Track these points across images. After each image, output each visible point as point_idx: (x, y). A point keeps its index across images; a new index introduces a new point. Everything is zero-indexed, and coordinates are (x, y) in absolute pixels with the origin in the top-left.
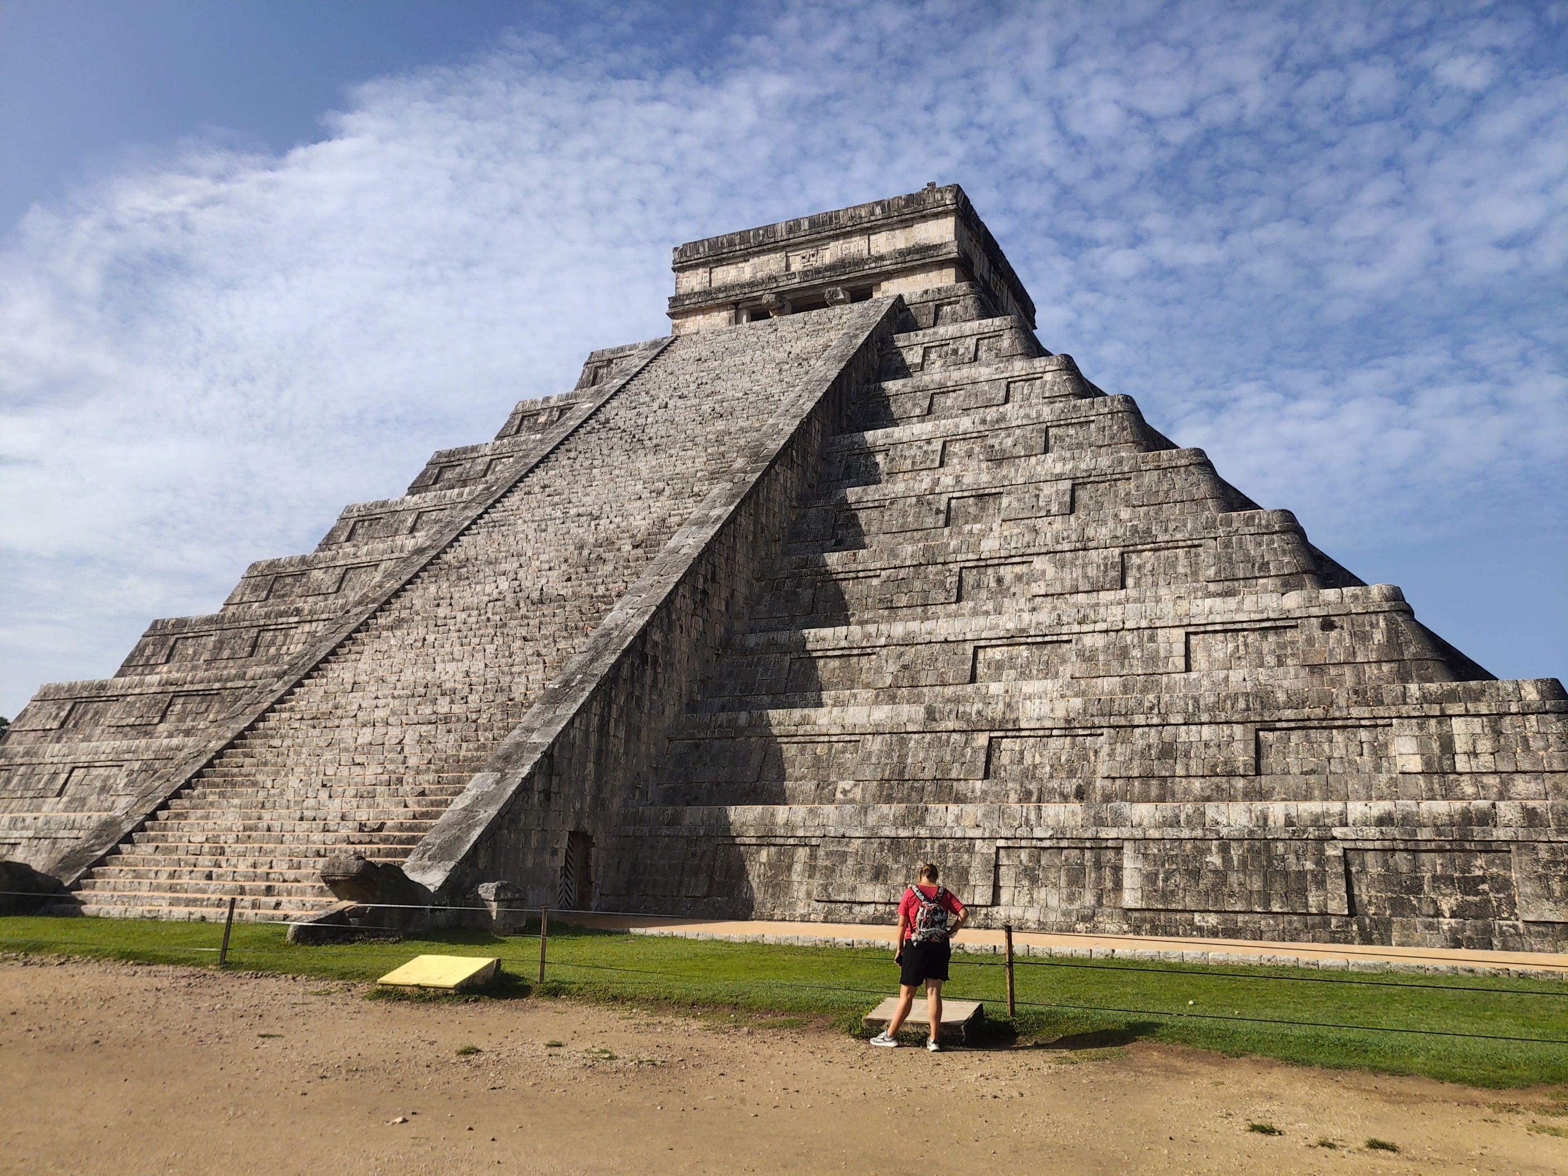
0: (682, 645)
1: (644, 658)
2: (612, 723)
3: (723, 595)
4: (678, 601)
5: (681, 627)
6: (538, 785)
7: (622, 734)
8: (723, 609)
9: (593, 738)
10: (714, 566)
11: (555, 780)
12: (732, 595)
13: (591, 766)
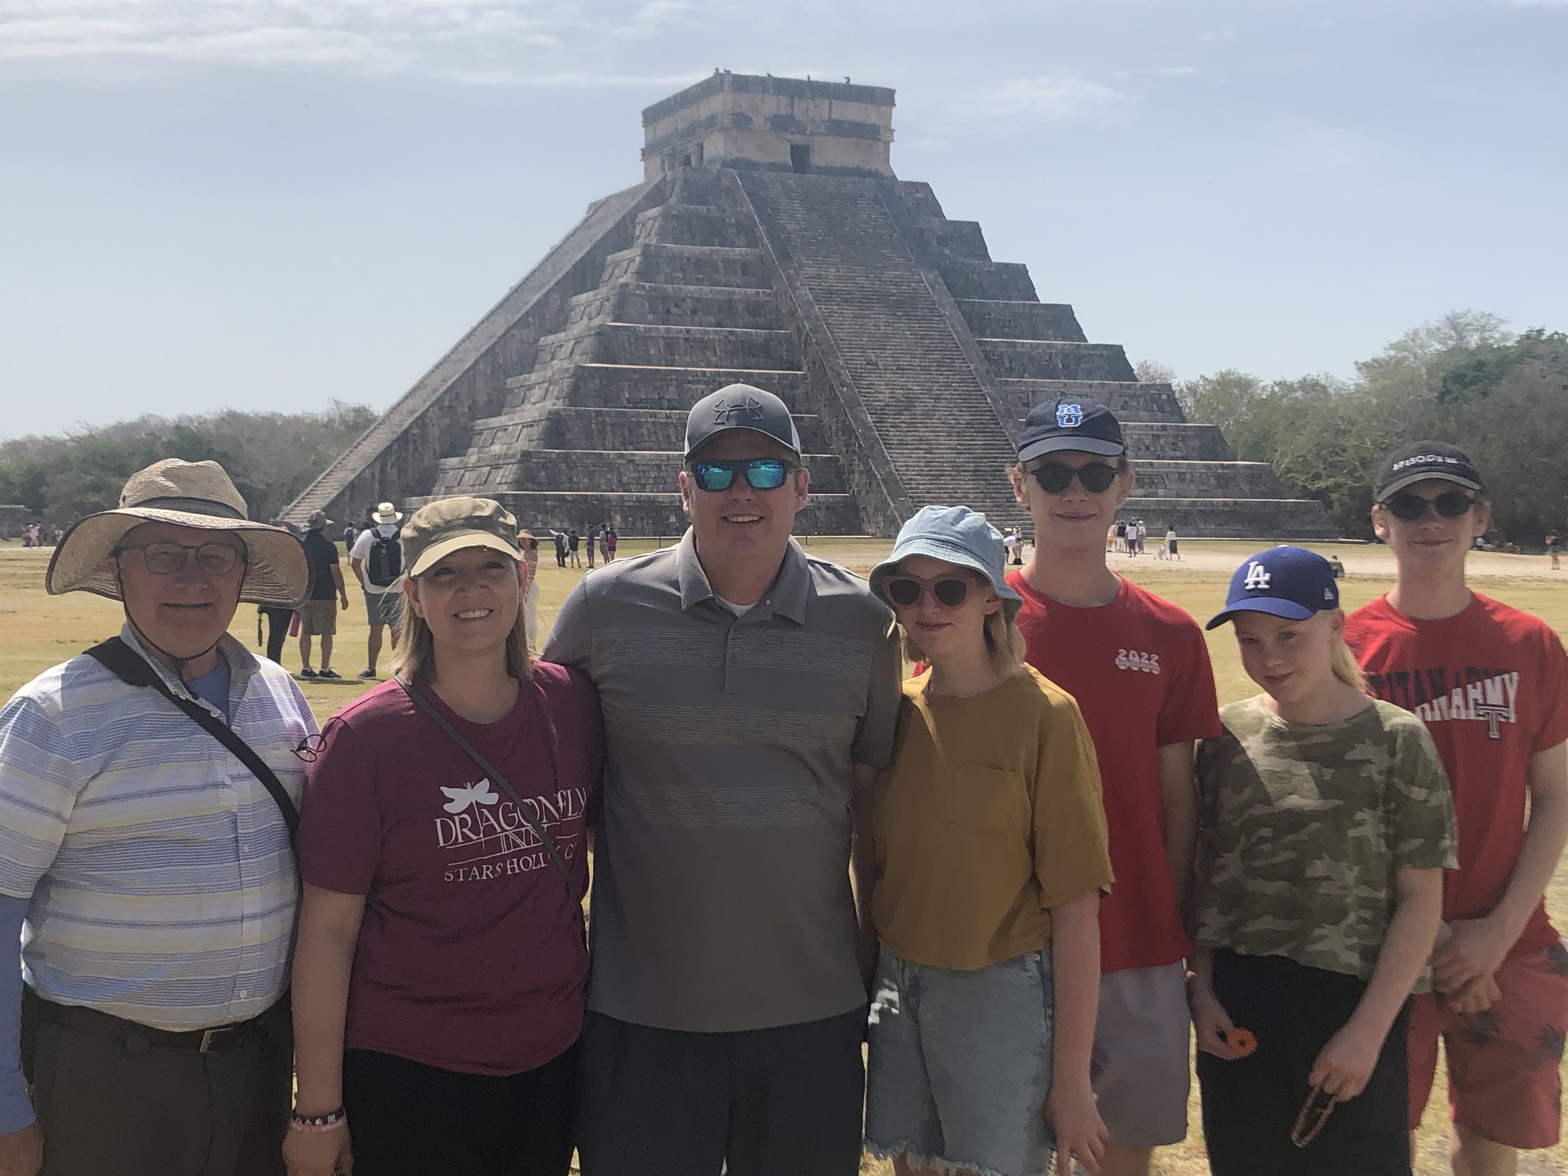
0: (434, 432)
1: (407, 442)
2: (388, 469)
3: (467, 403)
4: (430, 414)
5: (433, 425)
6: (347, 494)
7: (395, 471)
8: (466, 410)
9: (377, 476)
10: (458, 393)
11: (356, 492)
12: (474, 401)
13: (377, 485)
